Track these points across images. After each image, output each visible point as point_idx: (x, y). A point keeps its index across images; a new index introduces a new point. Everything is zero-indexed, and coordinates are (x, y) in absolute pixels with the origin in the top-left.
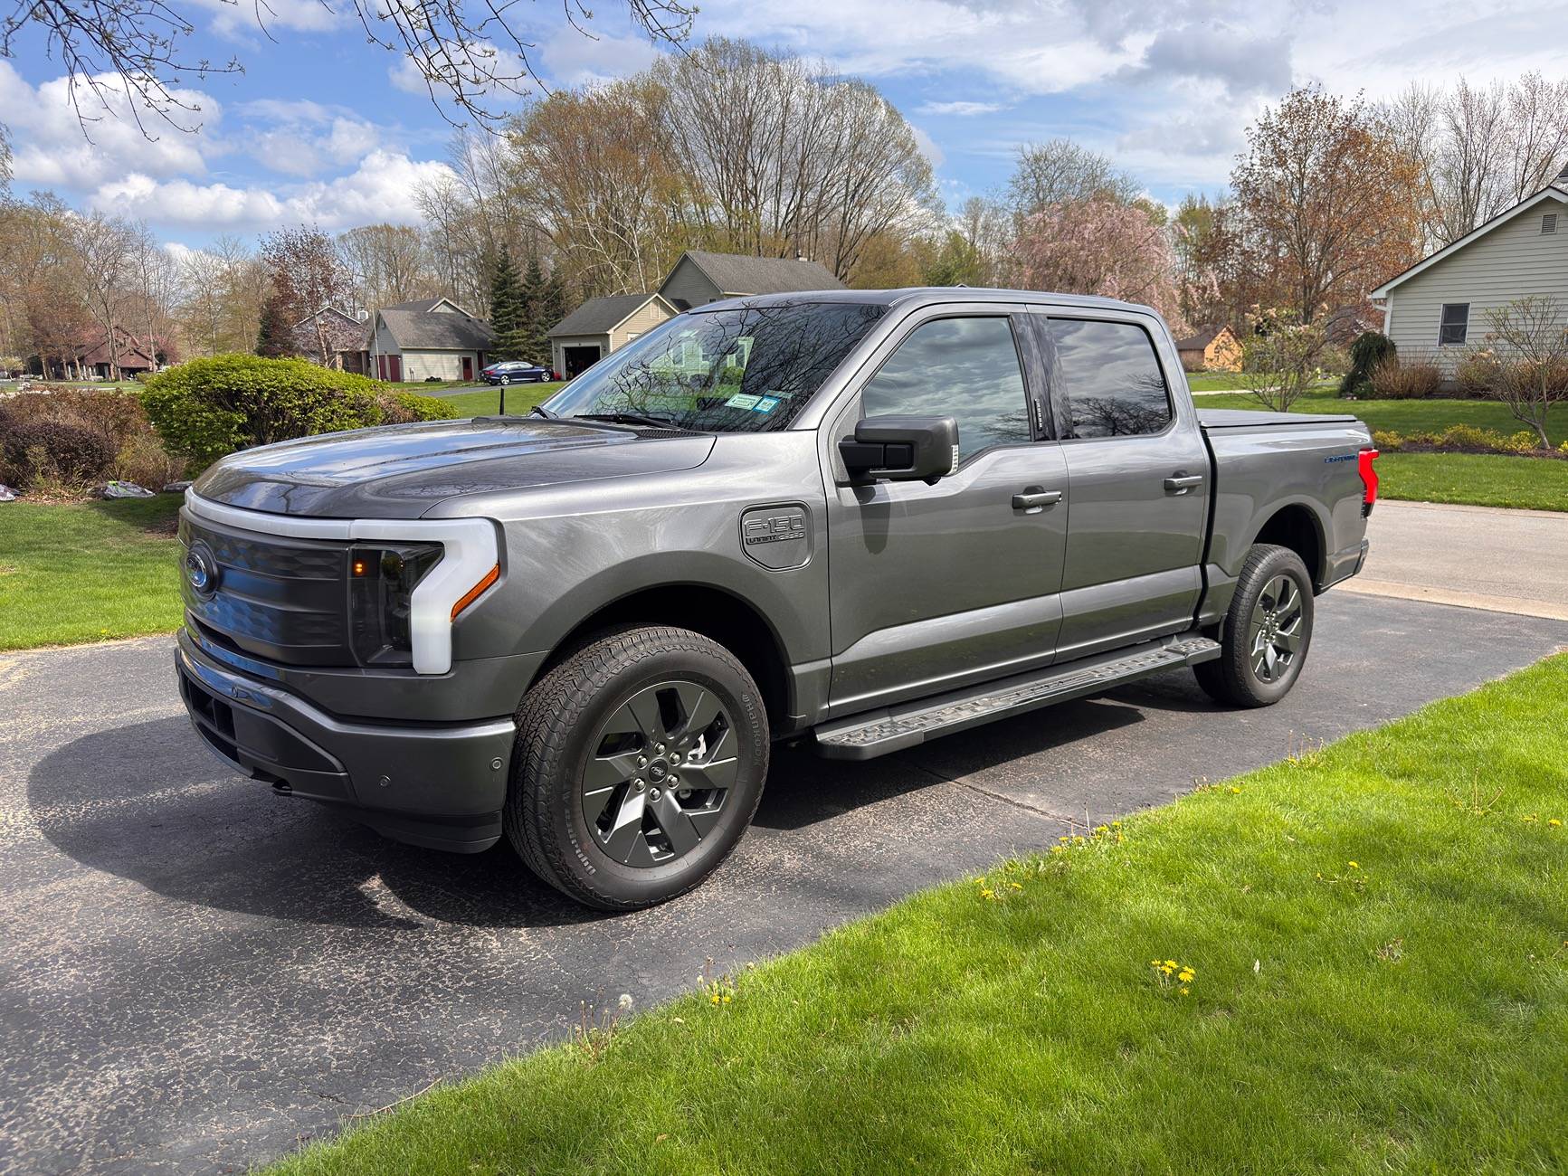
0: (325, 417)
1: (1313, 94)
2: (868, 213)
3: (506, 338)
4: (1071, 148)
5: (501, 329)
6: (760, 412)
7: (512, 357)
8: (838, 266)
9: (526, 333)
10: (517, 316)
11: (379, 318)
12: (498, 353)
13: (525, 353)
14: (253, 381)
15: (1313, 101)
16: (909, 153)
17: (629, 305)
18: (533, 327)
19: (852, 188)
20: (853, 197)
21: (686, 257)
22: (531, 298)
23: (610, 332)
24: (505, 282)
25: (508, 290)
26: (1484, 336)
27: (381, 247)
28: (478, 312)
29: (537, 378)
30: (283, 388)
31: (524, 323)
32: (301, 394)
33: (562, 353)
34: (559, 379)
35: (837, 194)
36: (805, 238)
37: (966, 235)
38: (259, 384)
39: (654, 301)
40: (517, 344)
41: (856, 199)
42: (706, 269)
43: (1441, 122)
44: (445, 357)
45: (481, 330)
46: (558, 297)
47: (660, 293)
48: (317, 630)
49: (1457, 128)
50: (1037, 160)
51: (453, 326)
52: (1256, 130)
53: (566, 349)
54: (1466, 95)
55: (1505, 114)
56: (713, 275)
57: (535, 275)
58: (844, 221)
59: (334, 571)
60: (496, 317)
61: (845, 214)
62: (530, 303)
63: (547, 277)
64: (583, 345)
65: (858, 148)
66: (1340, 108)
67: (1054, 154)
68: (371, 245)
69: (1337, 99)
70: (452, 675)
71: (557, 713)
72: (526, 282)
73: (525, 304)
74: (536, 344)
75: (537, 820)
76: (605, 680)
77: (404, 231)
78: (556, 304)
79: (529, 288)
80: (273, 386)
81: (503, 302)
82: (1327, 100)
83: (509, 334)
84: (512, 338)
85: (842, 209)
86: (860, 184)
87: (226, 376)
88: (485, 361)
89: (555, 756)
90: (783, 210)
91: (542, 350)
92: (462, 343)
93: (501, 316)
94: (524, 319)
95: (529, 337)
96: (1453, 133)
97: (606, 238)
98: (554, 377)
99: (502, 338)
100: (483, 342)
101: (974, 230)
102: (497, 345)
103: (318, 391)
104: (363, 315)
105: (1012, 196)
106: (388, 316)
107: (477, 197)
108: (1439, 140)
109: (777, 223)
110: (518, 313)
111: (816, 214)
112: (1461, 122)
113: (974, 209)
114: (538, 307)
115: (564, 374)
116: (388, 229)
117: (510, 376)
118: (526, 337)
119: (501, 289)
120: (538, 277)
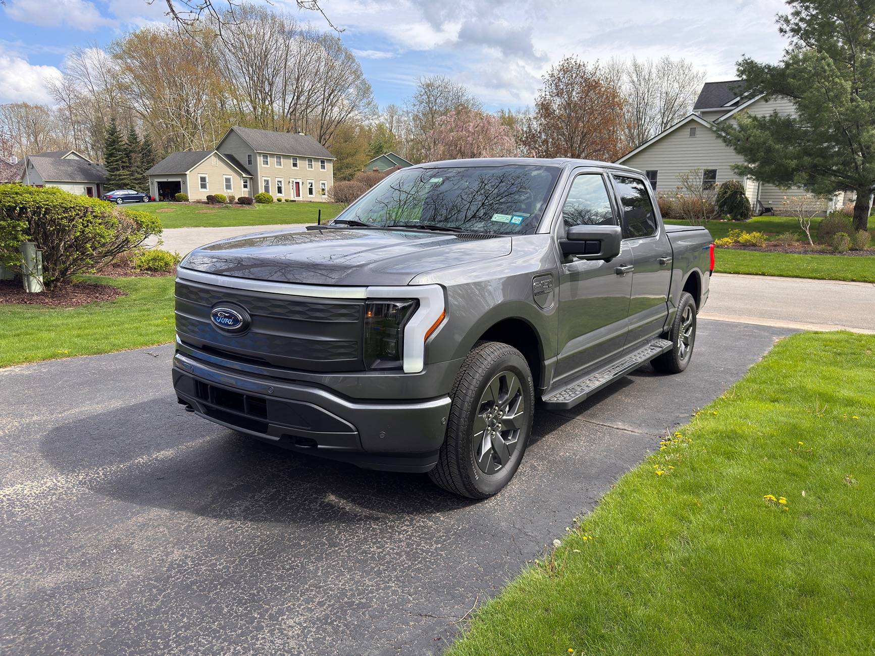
0: (83, 224)
1: (574, 60)
2: (336, 109)
3: (116, 175)
4: (446, 80)
5: (112, 170)
6: (514, 224)
7: (121, 187)
8: (320, 139)
9: (129, 173)
10: (123, 162)
11: (28, 161)
12: (110, 184)
13: (128, 184)
14: (33, 201)
15: (574, 64)
16: (359, 77)
17: (197, 158)
18: (133, 169)
19: (327, 95)
20: (328, 100)
21: (232, 130)
22: (131, 151)
23: (187, 173)
24: (114, 141)
25: (116, 146)
26: (676, 187)
27: (22, 117)
28: (97, 160)
29: (140, 200)
30: (54, 206)
31: (127, 167)
32: (66, 210)
33: (156, 185)
34: (154, 200)
35: (318, 97)
36: (300, 122)
37: (387, 125)
38: (38, 203)
39: (214, 155)
40: (123, 179)
41: (330, 101)
42: (245, 137)
43: (625, 78)
44: (76, 186)
45: (98, 171)
46: (150, 151)
47: (217, 150)
48: (342, 351)
49: (633, 82)
50: (428, 86)
51: (79, 168)
52: (547, 77)
53: (159, 183)
54: (636, 66)
55: (654, 76)
56: (249, 141)
57: (133, 137)
58: (323, 114)
59: (355, 316)
60: (108, 163)
61: (323, 110)
62: (132, 154)
63: (141, 139)
64: (170, 180)
65: (330, 73)
66: (587, 68)
67: (437, 83)
68: (14, 115)
69: (586, 63)
70: (424, 373)
71: (464, 392)
72: (127, 142)
73: (127, 155)
74: (135, 179)
75: (457, 451)
76: (484, 372)
77: (37, 107)
78: (148, 156)
79: (131, 146)
80: (47, 205)
81: (113, 153)
82: (581, 64)
83: (118, 173)
84: (120, 175)
85: (321, 107)
86: (331, 93)
87: (13, 198)
88: (101, 189)
89: (466, 415)
90: (287, 107)
91: (139, 183)
92: (86, 178)
93: (112, 162)
94: (128, 164)
95: (132, 175)
96: (631, 84)
97: (179, 117)
98: (151, 200)
99: (112, 175)
100: (100, 177)
101: (391, 122)
102: (109, 180)
103: (78, 208)
104: (15, 160)
105: (415, 105)
106: (35, 161)
107: (90, 88)
108: (625, 88)
109: (284, 112)
110: (124, 160)
111: (307, 108)
112: (635, 79)
113: (392, 111)
114: (137, 158)
115: (157, 197)
116: (26, 106)
117: (123, 199)
118: (129, 175)
119: (112, 146)
120: (136, 139)
